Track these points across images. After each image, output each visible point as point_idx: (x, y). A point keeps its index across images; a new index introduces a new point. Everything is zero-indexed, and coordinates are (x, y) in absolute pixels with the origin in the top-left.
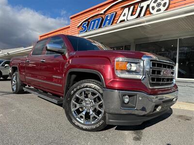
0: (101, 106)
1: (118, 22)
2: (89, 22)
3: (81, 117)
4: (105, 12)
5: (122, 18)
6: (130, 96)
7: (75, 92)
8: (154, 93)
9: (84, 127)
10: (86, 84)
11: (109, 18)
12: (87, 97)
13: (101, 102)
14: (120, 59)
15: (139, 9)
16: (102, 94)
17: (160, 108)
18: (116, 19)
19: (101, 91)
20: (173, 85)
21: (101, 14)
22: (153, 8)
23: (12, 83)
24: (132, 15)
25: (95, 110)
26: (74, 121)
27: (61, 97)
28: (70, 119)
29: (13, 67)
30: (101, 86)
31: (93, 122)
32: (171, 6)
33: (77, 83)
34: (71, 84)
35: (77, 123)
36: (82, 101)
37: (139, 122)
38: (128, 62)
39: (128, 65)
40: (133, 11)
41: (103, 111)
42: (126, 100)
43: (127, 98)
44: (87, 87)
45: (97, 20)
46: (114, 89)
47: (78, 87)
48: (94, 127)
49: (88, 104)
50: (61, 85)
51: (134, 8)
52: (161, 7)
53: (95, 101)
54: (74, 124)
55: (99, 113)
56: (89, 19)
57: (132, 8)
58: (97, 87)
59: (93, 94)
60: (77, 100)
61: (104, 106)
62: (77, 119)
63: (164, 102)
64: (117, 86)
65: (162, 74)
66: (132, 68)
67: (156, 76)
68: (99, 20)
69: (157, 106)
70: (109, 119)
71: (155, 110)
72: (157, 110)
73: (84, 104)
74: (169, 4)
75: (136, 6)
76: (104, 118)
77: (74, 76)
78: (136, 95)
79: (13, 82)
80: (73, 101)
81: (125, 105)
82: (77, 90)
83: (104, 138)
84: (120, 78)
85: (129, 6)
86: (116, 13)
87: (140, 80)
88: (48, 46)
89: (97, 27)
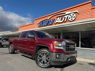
0: (48, 59)
1: (55, 23)
2: (43, 22)
3: (41, 63)
4: (50, 18)
5: (57, 21)
6: (59, 55)
7: (39, 53)
8: (68, 54)
9: (43, 66)
10: (43, 50)
11: (51, 21)
12: (43, 55)
13: (49, 57)
14: (55, 42)
15: (64, 18)
16: (49, 54)
17: (69, 59)
18: (54, 21)
19: (49, 53)
20: (75, 51)
21: (48, 19)
22: (70, 18)
23: (9, 49)
24: (61, 20)
25: (46, 60)
26: (39, 64)
27: (33, 55)
28: (37, 64)
29: (10, 42)
30: (49, 51)
31: (46, 65)
32: (77, 18)
33: (40, 50)
34: (37, 50)
35: (40, 65)
36: (42, 56)
37: (62, 64)
38: (58, 43)
39: (58, 44)
40: (61, 19)
41: (49, 60)
42: (58, 56)
44: (44, 51)
45: (46, 21)
46: (53, 52)
47: (41, 51)
48: (46, 66)
49: (44, 58)
50: (33, 51)
51: (62, 17)
52: (73, 18)
53: (46, 57)
54: (38, 65)
55: (48, 61)
56: (43, 21)
57: (61, 17)
58: (47, 52)
59: (46, 54)
60: (40, 56)
61: (50, 59)
62: (40, 63)
63: (71, 57)
64: (54, 51)
67: (68, 48)
68: (47, 21)
69: (68, 59)
70: (52, 63)
71: (68, 60)
72: (69, 60)
73: (42, 58)
74: (76, 17)
75: (63, 17)
76: (50, 63)
77: (38, 47)
78: (61, 54)
80: (38, 57)
82: (40, 52)
84: (56, 49)
85: (60, 17)
86: (54, 19)
87: (62, 49)
88: (29, 36)
89: (46, 24)
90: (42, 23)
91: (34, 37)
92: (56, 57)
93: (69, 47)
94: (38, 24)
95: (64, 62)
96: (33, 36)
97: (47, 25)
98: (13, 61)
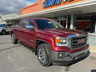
1: (64, 1)
2: (48, 1)
20: (86, 45)
34: (38, 45)
39: (61, 40)
43: (61, 55)
46: (55, 51)
50: (34, 45)
65: (78, 42)
66: (63, 41)
67: (75, 44)
70: (54, 63)
72: (76, 59)
77: (39, 42)
78: (65, 53)
79: (13, 38)
81: (60, 58)
83: (53, 69)
87: (67, 47)
88: (27, 27)
89: (52, 4)
90: (48, 3)
91: (34, 28)
92: (59, 57)
93: (77, 42)
94: (43, 4)
95: (69, 61)
96: (31, 27)
97: (54, 4)
98: (14, 55)
